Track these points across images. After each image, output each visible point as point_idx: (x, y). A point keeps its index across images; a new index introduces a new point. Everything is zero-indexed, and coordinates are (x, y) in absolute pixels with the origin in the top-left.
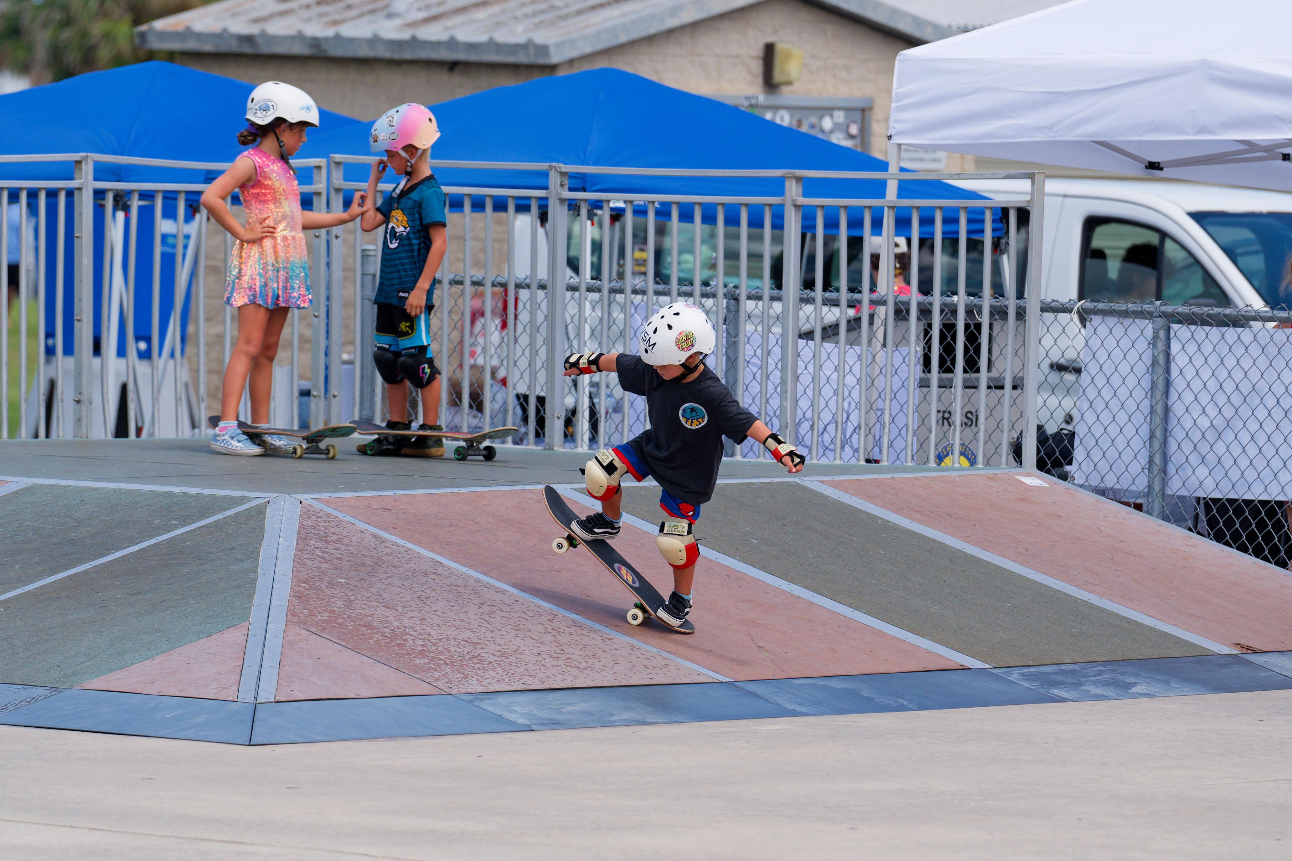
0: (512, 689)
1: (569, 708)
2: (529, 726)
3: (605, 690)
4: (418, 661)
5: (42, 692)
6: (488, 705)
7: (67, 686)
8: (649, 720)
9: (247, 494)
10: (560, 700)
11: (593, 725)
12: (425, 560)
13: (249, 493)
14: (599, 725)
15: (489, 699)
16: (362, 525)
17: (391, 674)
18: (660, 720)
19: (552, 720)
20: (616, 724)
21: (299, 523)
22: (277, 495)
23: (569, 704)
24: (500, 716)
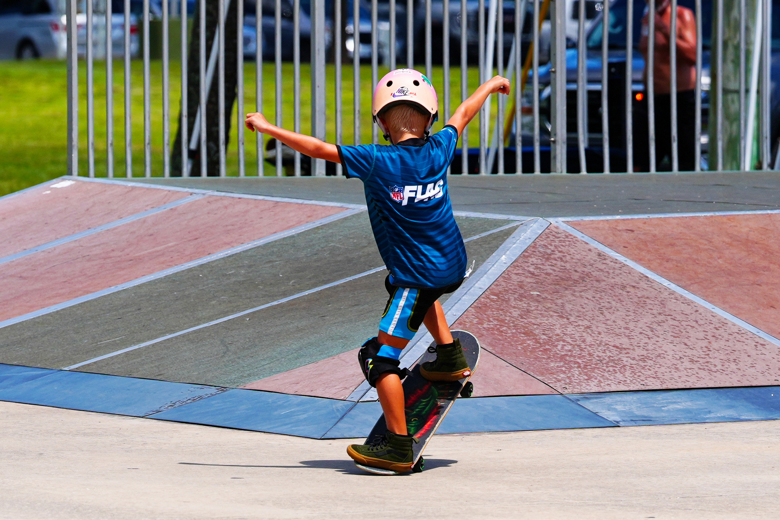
0: (627, 389)
1: (671, 407)
2: (618, 422)
3: (721, 390)
4: (552, 365)
5: (213, 390)
6: (591, 405)
7: (234, 386)
8: (743, 417)
9: (512, 217)
10: (667, 399)
11: (682, 422)
12: (633, 275)
13: (514, 216)
14: (689, 422)
15: (596, 398)
16: (594, 244)
17: (516, 374)
18: (754, 417)
19: (645, 417)
20: (707, 421)
21: (533, 242)
22: (532, 218)
23: (675, 403)
24: (595, 413)
